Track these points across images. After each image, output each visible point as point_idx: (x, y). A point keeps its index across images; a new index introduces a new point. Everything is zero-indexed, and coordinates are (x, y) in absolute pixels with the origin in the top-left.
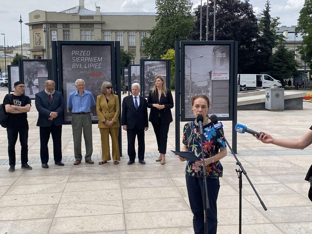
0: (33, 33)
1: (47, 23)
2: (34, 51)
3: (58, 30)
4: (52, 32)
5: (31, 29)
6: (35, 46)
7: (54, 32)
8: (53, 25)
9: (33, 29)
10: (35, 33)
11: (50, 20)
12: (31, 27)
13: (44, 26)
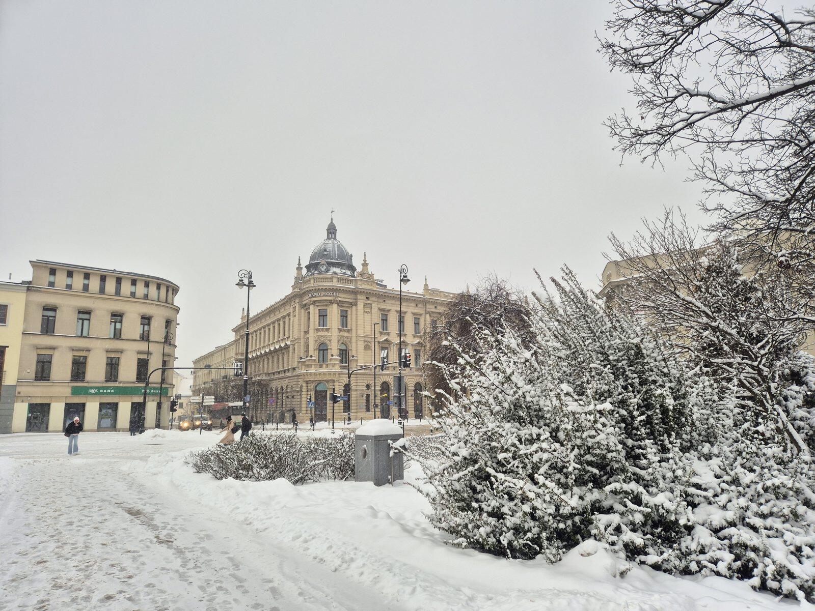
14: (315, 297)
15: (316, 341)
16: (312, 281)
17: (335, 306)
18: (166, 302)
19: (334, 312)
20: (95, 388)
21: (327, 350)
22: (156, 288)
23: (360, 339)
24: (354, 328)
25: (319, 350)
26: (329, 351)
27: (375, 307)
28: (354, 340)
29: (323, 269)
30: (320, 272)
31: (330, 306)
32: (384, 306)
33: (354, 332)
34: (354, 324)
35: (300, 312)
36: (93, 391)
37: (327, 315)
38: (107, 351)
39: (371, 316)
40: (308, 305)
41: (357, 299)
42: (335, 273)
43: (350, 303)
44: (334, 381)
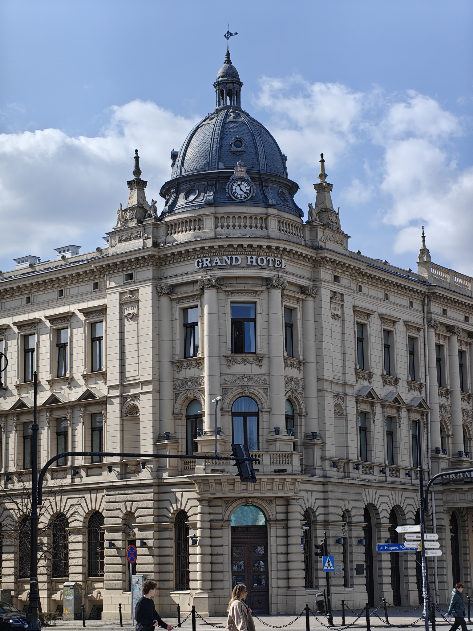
14: (222, 267)
15: (223, 389)
16: (209, 223)
17: (277, 294)
21: (256, 414)
23: (325, 386)
24: (312, 359)
25: (234, 414)
26: (264, 418)
27: (349, 302)
28: (313, 386)
29: (241, 190)
30: (232, 200)
31: (264, 296)
33: (312, 367)
34: (311, 345)
35: (156, 308)
37: (254, 320)
39: (343, 327)
40: (195, 289)
41: (316, 280)
42: (271, 206)
43: (303, 290)
44: (287, 501)
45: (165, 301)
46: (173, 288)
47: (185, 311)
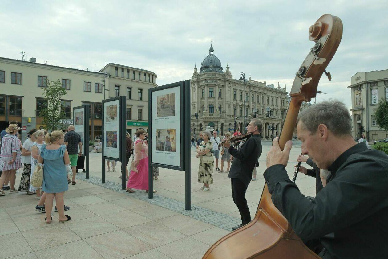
0: (355, 95)
1: (366, 83)
2: (355, 111)
3: (379, 88)
4: (372, 91)
5: (353, 91)
6: (356, 106)
7: (374, 91)
8: (373, 84)
9: (354, 90)
10: (356, 94)
11: (370, 79)
12: (353, 89)
13: (364, 86)
14: (208, 83)
15: (208, 103)
16: (206, 75)
17: (217, 87)
18: (153, 83)
19: (217, 90)
20: (135, 123)
21: (213, 107)
22: (148, 76)
23: (227, 102)
24: (224, 98)
25: (210, 107)
26: (214, 108)
27: (232, 88)
28: (224, 103)
29: (211, 69)
30: (210, 71)
31: (215, 87)
32: (236, 88)
33: (224, 99)
34: (224, 95)
35: (198, 90)
36: (135, 124)
37: (213, 91)
38: (138, 106)
39: (231, 92)
40: (203, 86)
41: (225, 84)
42: (217, 72)
43: (223, 86)
44: (218, 122)
45: (199, 89)
46: (200, 86)
47: (203, 90)
